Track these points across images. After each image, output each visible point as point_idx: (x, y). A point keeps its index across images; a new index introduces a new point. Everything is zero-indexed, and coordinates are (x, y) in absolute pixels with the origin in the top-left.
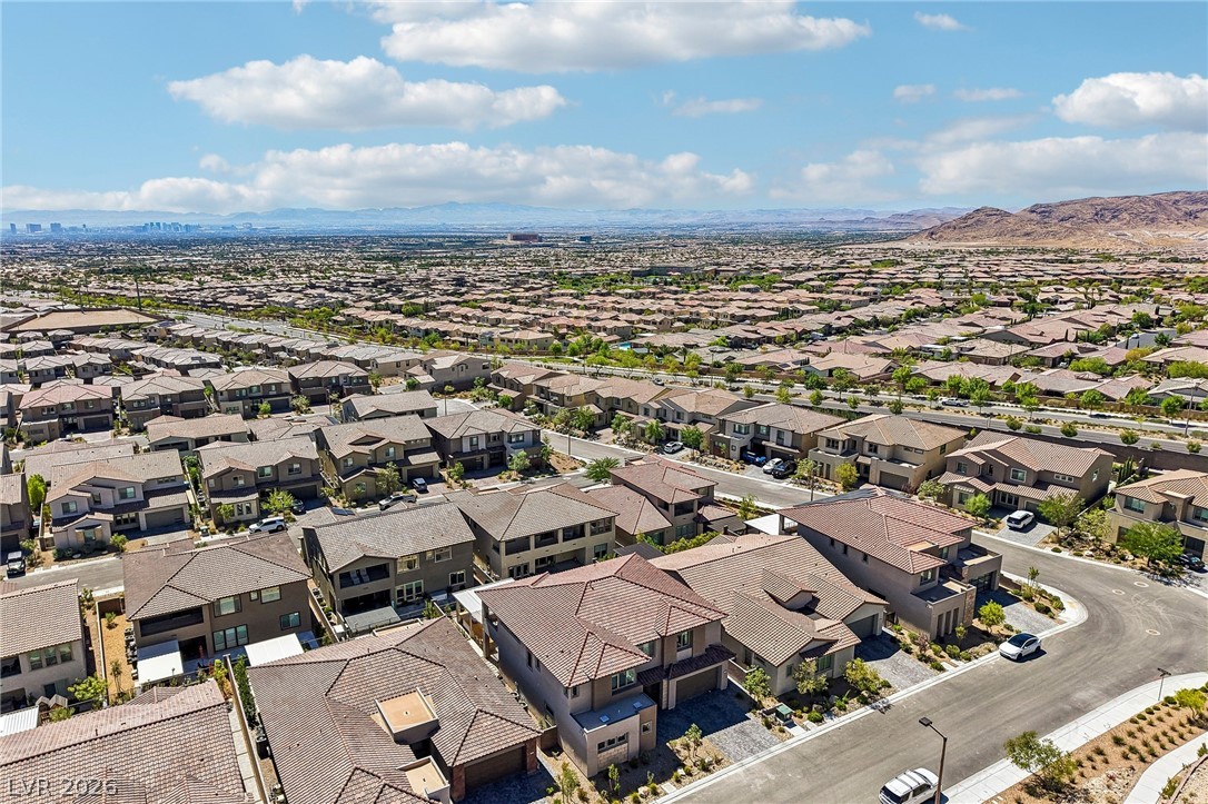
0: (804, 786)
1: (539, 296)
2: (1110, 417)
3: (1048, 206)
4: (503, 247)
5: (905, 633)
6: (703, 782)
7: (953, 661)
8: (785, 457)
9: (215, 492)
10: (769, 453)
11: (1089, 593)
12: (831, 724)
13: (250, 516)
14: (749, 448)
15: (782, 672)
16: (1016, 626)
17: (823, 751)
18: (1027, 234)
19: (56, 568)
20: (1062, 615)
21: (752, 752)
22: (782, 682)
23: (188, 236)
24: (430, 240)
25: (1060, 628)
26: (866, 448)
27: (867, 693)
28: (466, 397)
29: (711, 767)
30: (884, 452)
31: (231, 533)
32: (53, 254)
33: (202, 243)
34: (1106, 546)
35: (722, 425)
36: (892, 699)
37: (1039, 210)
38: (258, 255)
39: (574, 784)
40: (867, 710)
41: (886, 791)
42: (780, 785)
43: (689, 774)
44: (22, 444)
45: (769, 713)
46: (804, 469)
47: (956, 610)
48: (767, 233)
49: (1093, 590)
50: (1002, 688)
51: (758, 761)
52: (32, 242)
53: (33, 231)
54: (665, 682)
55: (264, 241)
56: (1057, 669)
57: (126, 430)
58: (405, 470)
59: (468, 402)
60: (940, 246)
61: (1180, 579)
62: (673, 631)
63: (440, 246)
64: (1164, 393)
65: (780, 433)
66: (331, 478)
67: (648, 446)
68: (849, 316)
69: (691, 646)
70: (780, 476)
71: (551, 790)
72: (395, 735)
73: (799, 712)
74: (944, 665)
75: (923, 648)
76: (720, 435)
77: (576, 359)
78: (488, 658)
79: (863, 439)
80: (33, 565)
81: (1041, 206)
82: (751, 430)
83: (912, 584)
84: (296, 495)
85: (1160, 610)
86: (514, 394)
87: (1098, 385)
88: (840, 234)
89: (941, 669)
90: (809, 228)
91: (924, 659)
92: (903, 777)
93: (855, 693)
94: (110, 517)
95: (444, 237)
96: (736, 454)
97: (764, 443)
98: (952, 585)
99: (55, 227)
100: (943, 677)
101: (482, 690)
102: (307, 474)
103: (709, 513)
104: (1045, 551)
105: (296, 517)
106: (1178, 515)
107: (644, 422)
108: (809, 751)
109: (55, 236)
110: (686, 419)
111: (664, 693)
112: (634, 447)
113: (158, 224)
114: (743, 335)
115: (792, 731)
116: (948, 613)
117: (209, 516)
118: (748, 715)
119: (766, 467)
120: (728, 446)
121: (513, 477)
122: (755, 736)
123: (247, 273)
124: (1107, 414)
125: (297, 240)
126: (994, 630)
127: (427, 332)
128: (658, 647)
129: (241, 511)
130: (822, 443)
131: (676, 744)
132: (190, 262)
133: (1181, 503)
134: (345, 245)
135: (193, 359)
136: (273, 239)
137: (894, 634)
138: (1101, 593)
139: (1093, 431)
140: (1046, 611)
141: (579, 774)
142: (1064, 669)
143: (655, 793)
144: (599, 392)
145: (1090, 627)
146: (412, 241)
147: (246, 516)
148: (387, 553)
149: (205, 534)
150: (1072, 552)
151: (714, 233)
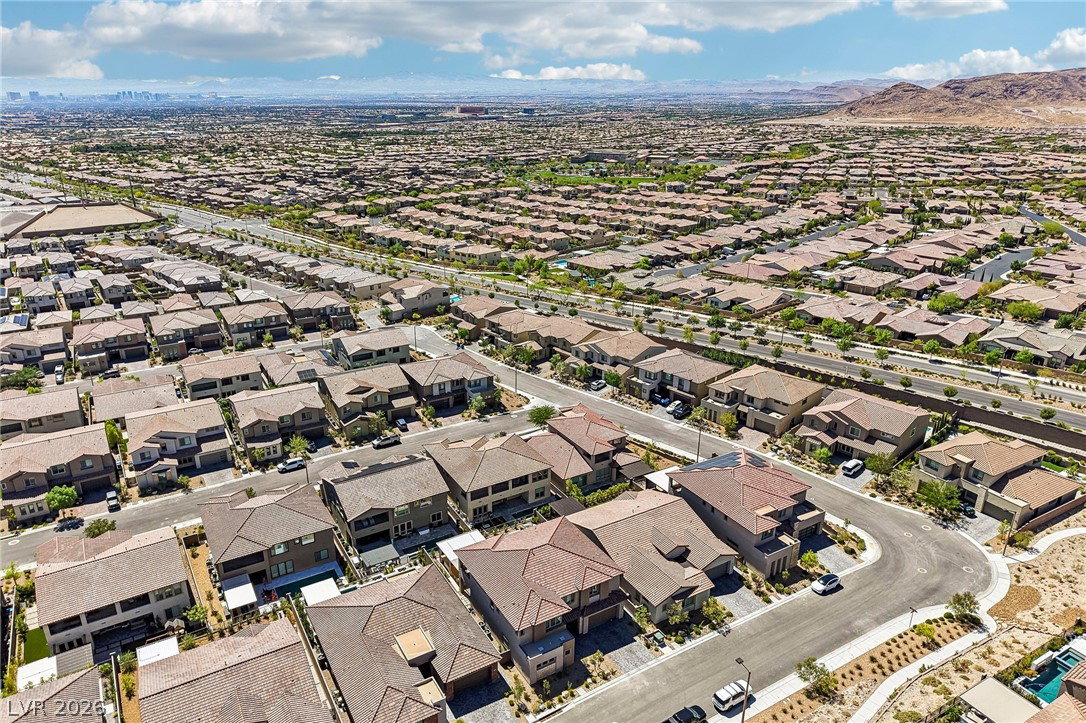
0: (666, 691)
1: (487, 194)
2: (945, 363)
3: (962, 81)
4: (452, 119)
5: (749, 573)
6: (603, 687)
7: (779, 595)
8: (685, 401)
9: (249, 438)
10: (672, 396)
11: (886, 535)
12: (689, 644)
13: (276, 456)
14: (657, 390)
15: (660, 608)
16: (828, 566)
17: (681, 665)
18: (940, 111)
19: (142, 503)
20: (863, 556)
21: (636, 666)
22: (658, 616)
23: (158, 105)
24: (384, 112)
25: (859, 567)
26: (745, 399)
27: (715, 622)
28: (430, 324)
29: (609, 677)
30: (759, 404)
31: (263, 471)
32: (36, 126)
33: (173, 114)
34: (909, 492)
35: (636, 372)
36: (732, 625)
37: (952, 86)
38: (226, 129)
39: (521, 689)
40: (715, 634)
41: (715, 696)
42: (651, 690)
43: (595, 682)
44: (79, 374)
45: (649, 637)
46: (697, 413)
47: (785, 558)
48: (698, 105)
49: (890, 531)
50: (807, 617)
51: (639, 672)
52: (14, 111)
53: (13, 99)
54: (581, 618)
55: (229, 111)
56: (848, 601)
57: (159, 359)
58: (389, 412)
59: (432, 328)
60: (856, 122)
61: (955, 524)
62: (587, 586)
63: (393, 119)
64: (993, 341)
65: (681, 381)
66: (333, 418)
67: (578, 383)
68: (758, 229)
69: (599, 593)
70: (680, 417)
71: (507, 694)
72: (409, 662)
73: (669, 636)
74: (772, 598)
75: (759, 586)
76: (634, 379)
77: (520, 277)
78: (463, 593)
79: (743, 392)
80: (124, 500)
81: (955, 82)
82: (659, 377)
83: (755, 541)
84: (307, 436)
85: (932, 550)
86: (469, 326)
87: (943, 328)
88: (765, 106)
89: (769, 602)
90: (737, 99)
91: (759, 593)
92: (727, 687)
93: (707, 621)
94: (175, 462)
95: (397, 108)
96: (646, 395)
97: (668, 387)
98: (785, 539)
99: (34, 94)
100: (770, 607)
101: (462, 628)
102: (315, 419)
103: (622, 459)
104: (864, 496)
105: (310, 455)
106: (962, 474)
107: (575, 363)
108: (672, 665)
109: (34, 104)
110: (609, 362)
111: (581, 624)
112: (567, 383)
113: (130, 93)
114: (664, 252)
115: (663, 650)
116: (779, 561)
117: (245, 455)
118: (635, 638)
119: (669, 409)
120: (640, 390)
121: (473, 415)
122: (638, 654)
123: (219, 153)
124: (943, 359)
125: (261, 110)
126: (811, 570)
127: (392, 242)
128: (577, 596)
129: (269, 453)
130: (712, 394)
131: (587, 660)
132: (164, 136)
133: (964, 466)
134: (305, 117)
135: (199, 279)
136: (238, 110)
137: (741, 573)
138: (895, 535)
139: (927, 379)
140: (851, 552)
141: (525, 682)
142: (853, 602)
143: (573, 695)
144: (540, 332)
145: (879, 566)
146: (367, 113)
147: (273, 456)
148: (387, 505)
149: (245, 472)
150: (884, 497)
151: (649, 104)
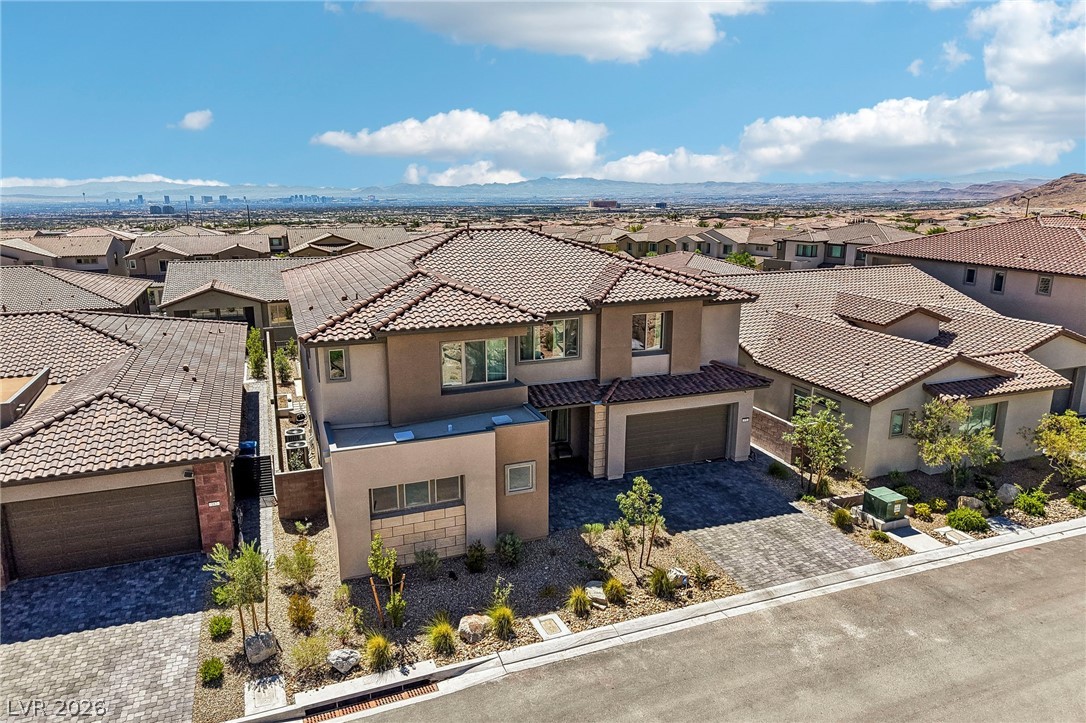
4: (584, 212)
6: (650, 623)
12: (1004, 540)
15: (880, 420)
21: (800, 572)
29: (683, 593)
43: (617, 599)
45: (846, 503)
51: (817, 593)
53: (206, 202)
54: (599, 410)
62: (621, 297)
69: (666, 351)
73: (923, 508)
90: (881, 199)
93: (1066, 485)
95: (534, 206)
99: (223, 198)
109: (222, 205)
113: (301, 196)
115: (907, 541)
118: (793, 505)
122: (808, 542)
131: (600, 535)
134: (448, 211)
136: (390, 208)
143: (506, 635)
